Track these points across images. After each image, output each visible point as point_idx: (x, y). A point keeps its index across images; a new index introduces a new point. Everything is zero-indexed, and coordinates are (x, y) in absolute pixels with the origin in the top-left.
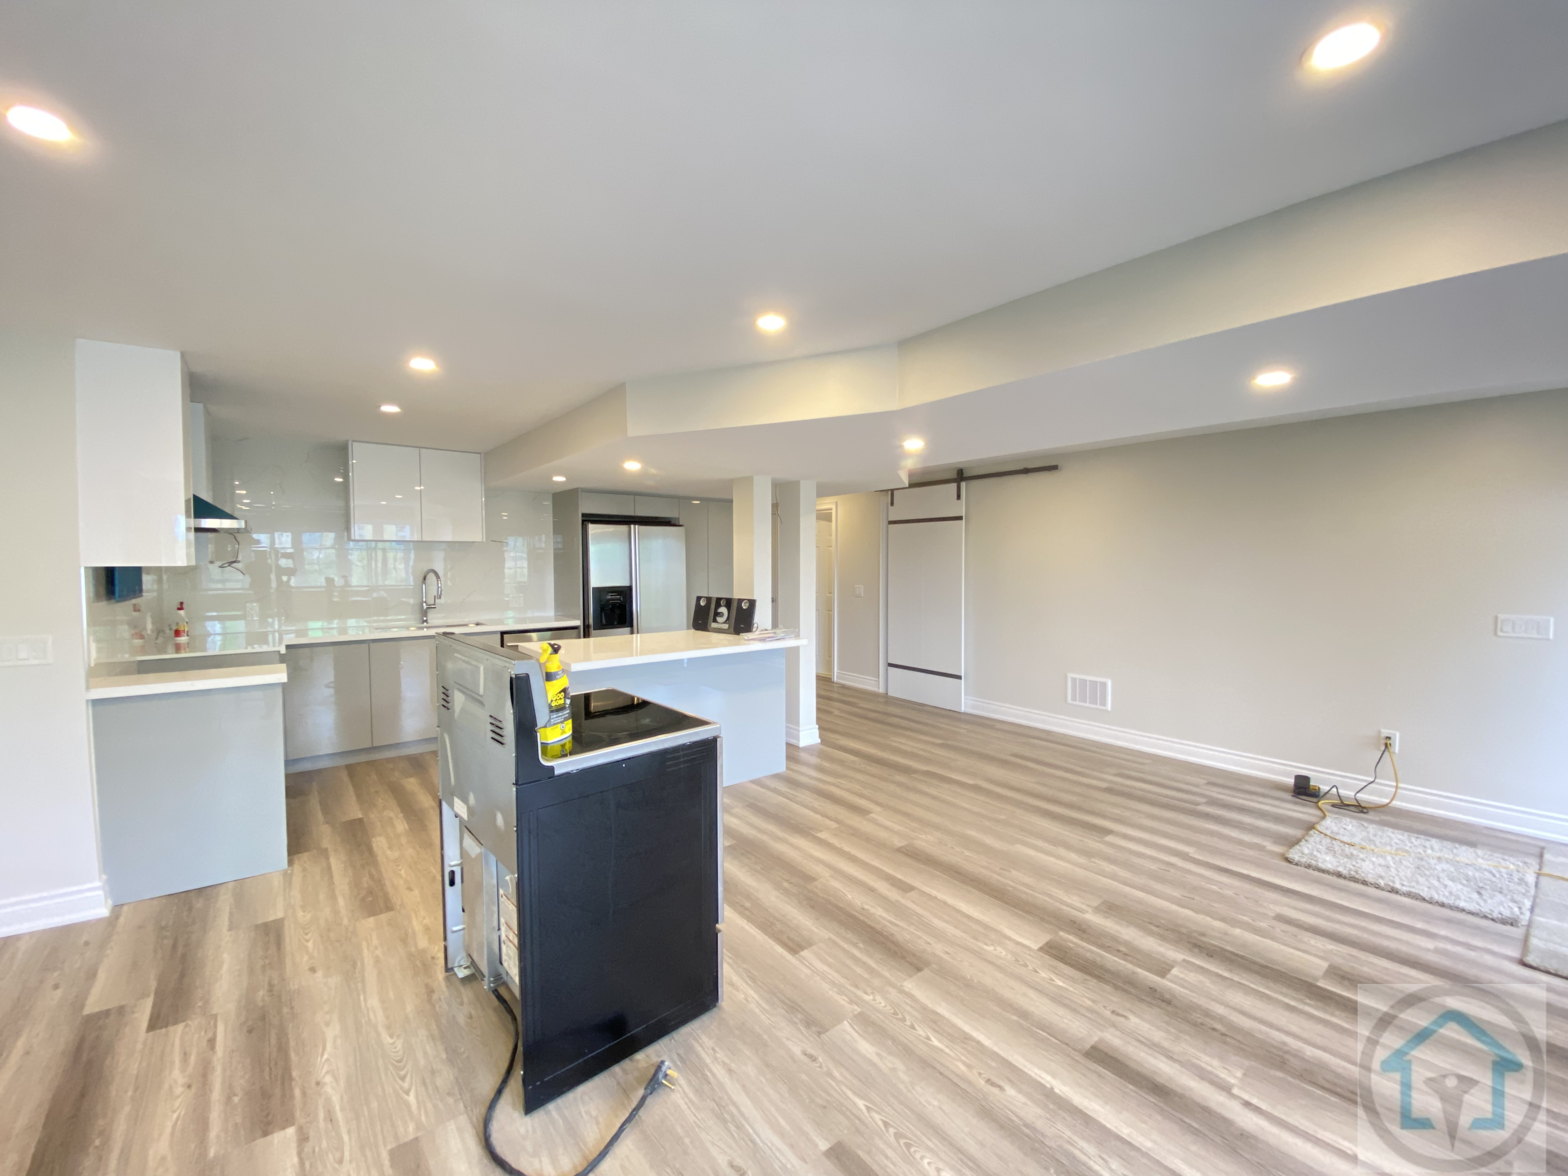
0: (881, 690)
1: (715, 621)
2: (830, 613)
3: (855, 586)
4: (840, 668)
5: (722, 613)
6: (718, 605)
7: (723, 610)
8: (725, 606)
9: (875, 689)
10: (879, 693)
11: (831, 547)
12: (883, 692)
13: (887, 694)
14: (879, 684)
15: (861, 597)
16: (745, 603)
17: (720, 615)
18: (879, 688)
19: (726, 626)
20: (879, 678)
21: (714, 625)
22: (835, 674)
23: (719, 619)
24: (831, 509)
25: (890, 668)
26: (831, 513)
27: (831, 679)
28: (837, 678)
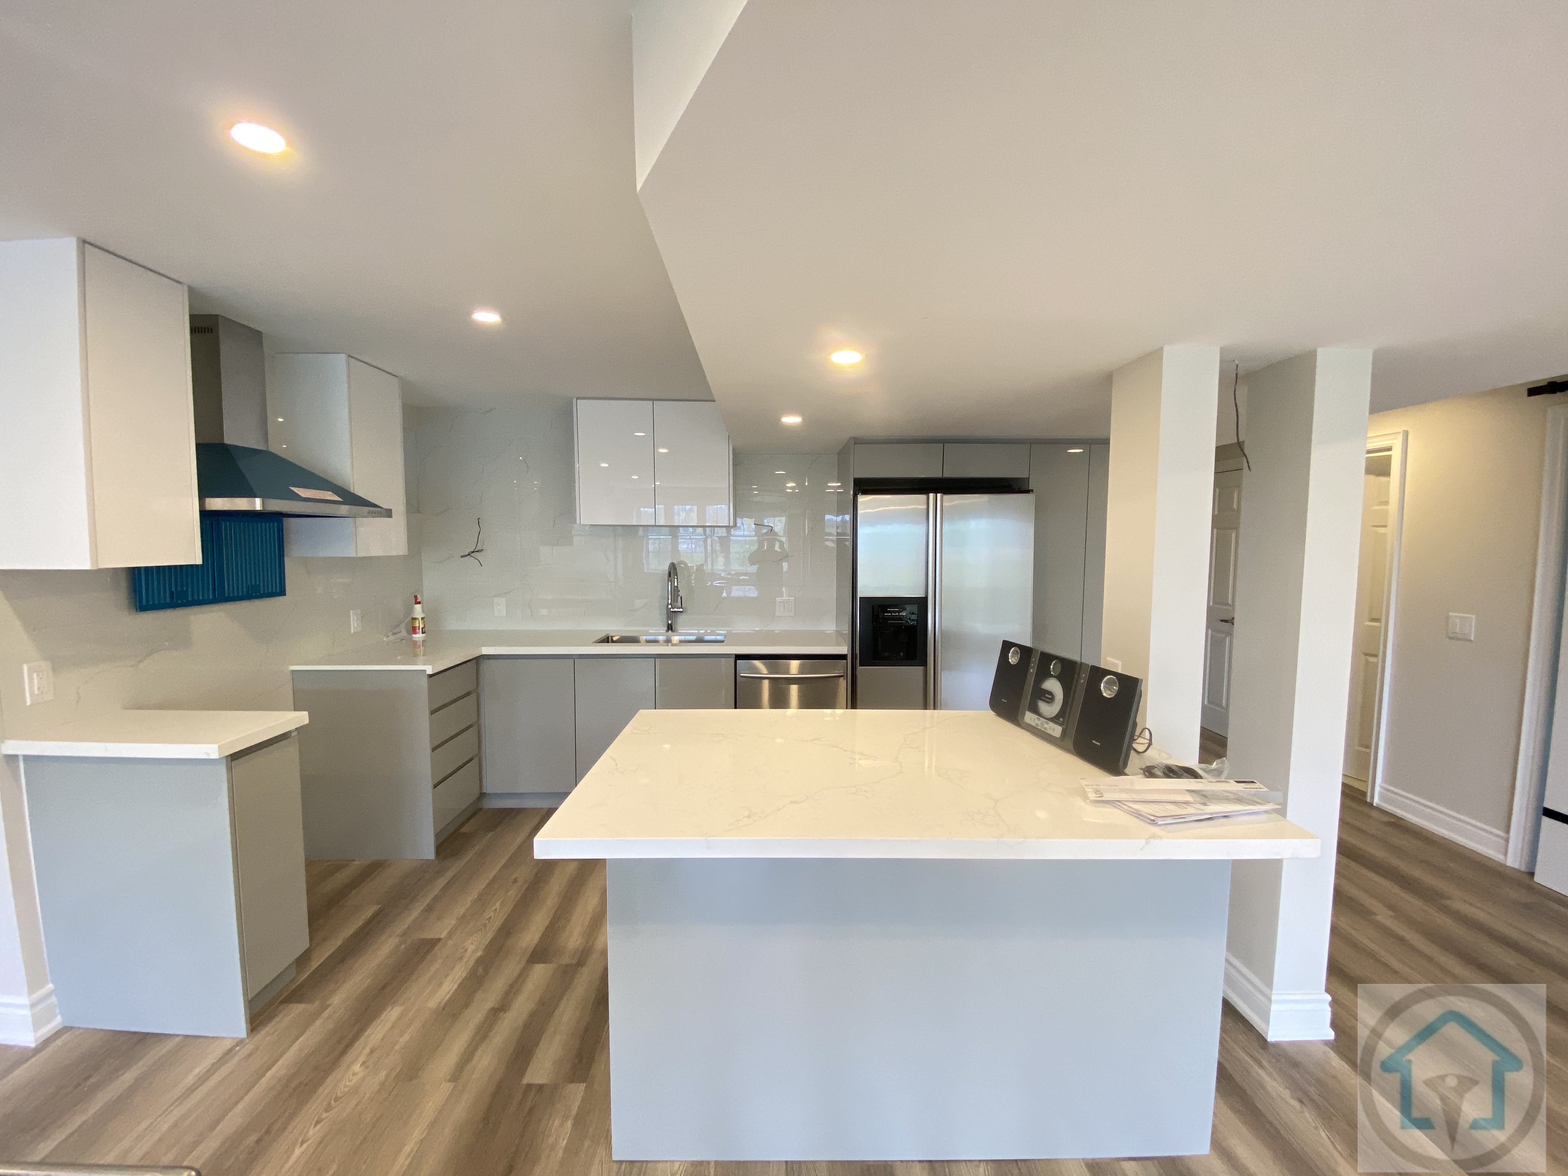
0: (1514, 860)
1: (1035, 710)
2: (1372, 660)
3: (1451, 614)
4: (1390, 778)
5: (1050, 693)
6: (1044, 674)
7: (1053, 685)
8: (1059, 678)
9: (1498, 856)
10: (1505, 866)
11: (1385, 526)
12: (1516, 866)
13: (1532, 874)
14: (1507, 846)
15: (1470, 641)
16: (1109, 683)
17: (1049, 697)
18: (1506, 854)
19: (1056, 730)
20: (1507, 830)
21: (1029, 717)
22: (1377, 789)
23: (1043, 706)
24: (1389, 449)
25: (1546, 821)
26: (1390, 457)
27: (1364, 794)
28: (1382, 797)
